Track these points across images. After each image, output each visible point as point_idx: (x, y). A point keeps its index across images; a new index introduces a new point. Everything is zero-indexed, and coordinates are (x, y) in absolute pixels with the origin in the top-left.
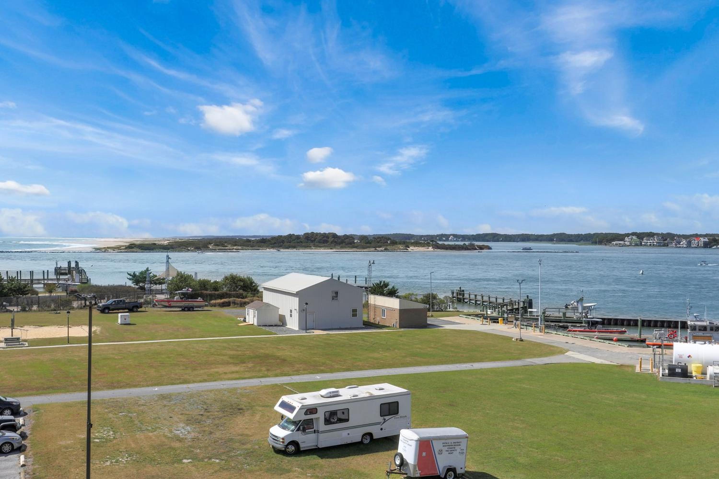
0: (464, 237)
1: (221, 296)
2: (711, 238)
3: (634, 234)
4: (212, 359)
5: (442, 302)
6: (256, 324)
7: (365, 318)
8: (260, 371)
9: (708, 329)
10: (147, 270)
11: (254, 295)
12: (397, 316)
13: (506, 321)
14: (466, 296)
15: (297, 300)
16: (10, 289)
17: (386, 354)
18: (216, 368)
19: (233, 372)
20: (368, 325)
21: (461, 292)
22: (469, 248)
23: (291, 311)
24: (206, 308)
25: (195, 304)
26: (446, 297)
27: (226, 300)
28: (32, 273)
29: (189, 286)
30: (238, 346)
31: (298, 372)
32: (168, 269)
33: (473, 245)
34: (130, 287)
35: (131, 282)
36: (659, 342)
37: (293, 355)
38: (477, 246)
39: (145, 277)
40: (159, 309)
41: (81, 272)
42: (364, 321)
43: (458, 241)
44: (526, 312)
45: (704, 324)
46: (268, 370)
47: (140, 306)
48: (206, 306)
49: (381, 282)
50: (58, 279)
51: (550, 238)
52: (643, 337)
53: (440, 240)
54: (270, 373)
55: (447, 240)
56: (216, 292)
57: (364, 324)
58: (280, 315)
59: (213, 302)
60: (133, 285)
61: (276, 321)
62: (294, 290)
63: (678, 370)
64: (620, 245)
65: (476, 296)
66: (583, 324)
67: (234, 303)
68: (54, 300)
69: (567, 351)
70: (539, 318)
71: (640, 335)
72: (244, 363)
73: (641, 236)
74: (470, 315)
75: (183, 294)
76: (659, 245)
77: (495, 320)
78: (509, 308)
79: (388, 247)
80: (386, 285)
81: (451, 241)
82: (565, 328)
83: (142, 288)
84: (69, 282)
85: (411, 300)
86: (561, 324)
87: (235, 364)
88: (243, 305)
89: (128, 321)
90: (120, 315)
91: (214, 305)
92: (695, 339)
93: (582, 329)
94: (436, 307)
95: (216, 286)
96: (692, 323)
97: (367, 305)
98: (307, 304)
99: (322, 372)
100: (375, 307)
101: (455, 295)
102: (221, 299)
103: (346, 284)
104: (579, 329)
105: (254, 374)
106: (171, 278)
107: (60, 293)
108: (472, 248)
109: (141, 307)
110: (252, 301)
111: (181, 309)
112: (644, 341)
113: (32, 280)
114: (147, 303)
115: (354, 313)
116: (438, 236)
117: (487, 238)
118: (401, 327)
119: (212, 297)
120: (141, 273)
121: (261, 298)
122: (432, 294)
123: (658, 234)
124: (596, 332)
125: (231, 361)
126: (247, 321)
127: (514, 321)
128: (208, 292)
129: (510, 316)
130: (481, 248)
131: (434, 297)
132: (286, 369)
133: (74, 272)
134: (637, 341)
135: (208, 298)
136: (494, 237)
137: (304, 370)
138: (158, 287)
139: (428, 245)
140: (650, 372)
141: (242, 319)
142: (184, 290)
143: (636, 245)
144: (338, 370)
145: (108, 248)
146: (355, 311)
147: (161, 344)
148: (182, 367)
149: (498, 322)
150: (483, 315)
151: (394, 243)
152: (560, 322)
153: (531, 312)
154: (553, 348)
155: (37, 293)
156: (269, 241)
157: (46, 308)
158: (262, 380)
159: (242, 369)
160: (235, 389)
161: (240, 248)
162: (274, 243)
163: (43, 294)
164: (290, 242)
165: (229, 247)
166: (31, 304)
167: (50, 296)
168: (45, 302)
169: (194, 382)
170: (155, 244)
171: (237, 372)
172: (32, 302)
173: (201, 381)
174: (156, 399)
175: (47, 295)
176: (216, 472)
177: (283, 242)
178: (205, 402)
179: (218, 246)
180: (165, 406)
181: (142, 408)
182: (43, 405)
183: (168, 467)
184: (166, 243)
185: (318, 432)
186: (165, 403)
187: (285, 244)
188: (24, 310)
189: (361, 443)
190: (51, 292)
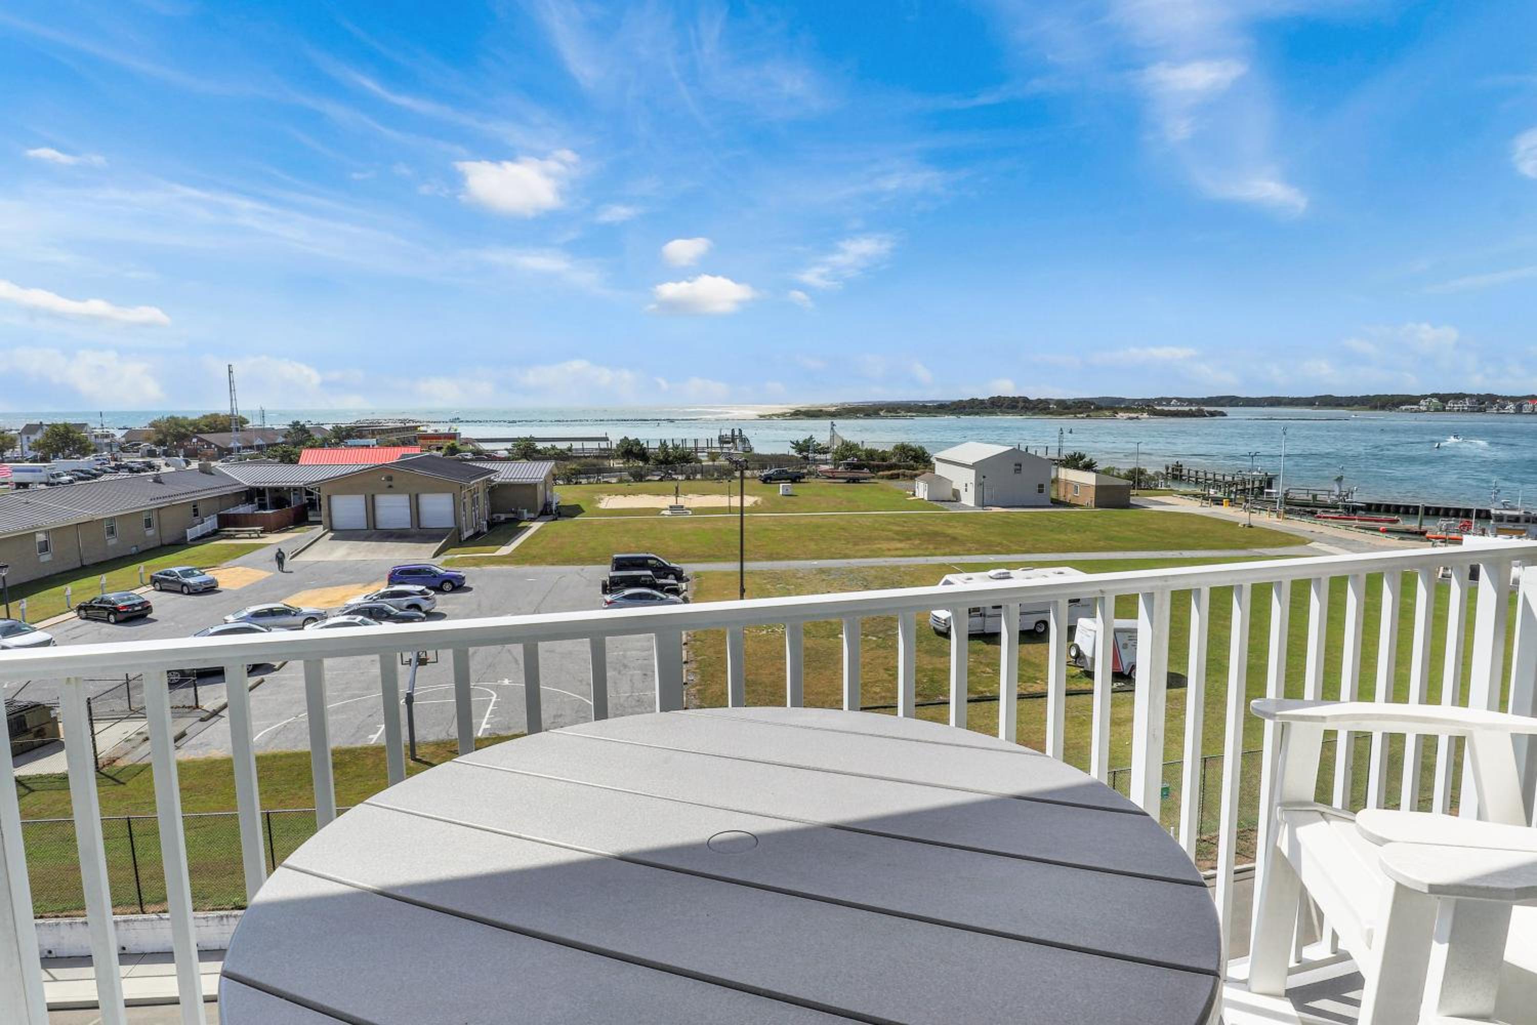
0: (1191, 402)
1: (890, 467)
3: (1433, 396)
4: (876, 534)
5: (1151, 478)
6: (926, 498)
7: (1053, 495)
8: (927, 549)
9: (1522, 520)
10: (811, 438)
11: (926, 467)
12: (1092, 493)
13: (1233, 503)
14: (1185, 472)
15: (973, 472)
16: (675, 457)
17: (1075, 536)
18: (879, 544)
19: (897, 549)
20: (1056, 503)
21: (1178, 467)
22: (1197, 414)
23: (966, 485)
24: (872, 481)
25: (861, 475)
26: (1157, 473)
27: (896, 472)
28: (696, 441)
29: (855, 456)
30: (905, 522)
31: (969, 552)
32: (832, 437)
33: (1202, 410)
34: (792, 456)
35: (794, 450)
36: (1444, 535)
37: (966, 533)
38: (1208, 412)
39: (809, 446)
40: (822, 481)
41: (744, 440)
42: (1052, 499)
43: (1183, 406)
44: (1262, 493)
45: (1516, 513)
46: (935, 548)
47: (803, 476)
48: (873, 477)
49: (1075, 454)
50: (722, 448)
51: (1309, 402)
52: (1424, 528)
53: (1159, 405)
54: (938, 552)
55: (1168, 404)
56: (884, 463)
57: (1052, 502)
58: (954, 489)
59: (881, 473)
60: (796, 454)
61: (950, 495)
62: (970, 461)
64: (1411, 411)
65: (1197, 472)
66: (1340, 510)
67: (904, 475)
68: (718, 469)
69: (1312, 541)
70: (1278, 500)
71: (1421, 525)
72: (910, 539)
73: (1444, 398)
74: (1186, 495)
75: (848, 464)
76: (1472, 410)
77: (1218, 502)
78: (1240, 487)
79: (1091, 414)
80: (1082, 457)
81: (1173, 406)
82: (1313, 513)
83: (806, 458)
84: (732, 451)
85: (1113, 476)
86: (1308, 509)
87: (900, 541)
88: (913, 477)
89: (790, 492)
90: (781, 485)
91: (882, 477)
92: (1499, 532)
93: (1336, 515)
94: (1143, 484)
95: (884, 457)
96: (1498, 512)
97: (1056, 481)
98: (984, 477)
99: (998, 553)
100: (1067, 483)
101: (1170, 471)
102: (889, 470)
103: (1035, 457)
104: (1331, 516)
105: (921, 552)
106: (835, 447)
107: (722, 462)
108: (1200, 414)
109: (804, 478)
110: (924, 473)
111: (845, 481)
112: (1423, 533)
113: (696, 449)
114: (810, 473)
115: (1041, 488)
116: (1156, 399)
117: (1222, 402)
118: (1096, 506)
119: (879, 468)
120: (805, 441)
121: (933, 470)
122: (1139, 469)
123: (1471, 396)
124: (1355, 519)
125: (896, 537)
126: (917, 494)
127: (1244, 504)
128: (876, 463)
129: (1238, 496)
130: (1212, 414)
131: (1141, 472)
132: (956, 548)
133: (738, 440)
134: (1416, 533)
135: (875, 469)
136: (1231, 401)
137: (977, 549)
138: (823, 457)
139: (1142, 411)
141: (911, 493)
142: (849, 460)
143: (1437, 410)
144: (1016, 552)
145: (773, 415)
146: (1041, 486)
147: (824, 517)
148: (843, 542)
149: (1222, 504)
150: (1204, 495)
151: (1099, 408)
152: (1308, 506)
153: (1268, 493)
154: (1291, 538)
155: (700, 462)
156: (948, 406)
157: (709, 477)
158: (929, 558)
159: (907, 546)
160: (899, 567)
161: (914, 414)
162: (955, 409)
163: (706, 462)
164: (972, 408)
165: (903, 413)
166: (695, 473)
167: (713, 465)
168: (708, 471)
169: (855, 557)
170: (821, 411)
171: (901, 549)
172: (696, 471)
173: (862, 557)
174: (815, 572)
175: (711, 463)
176: (872, 649)
177: (964, 407)
178: (865, 579)
179: (890, 412)
180: (824, 580)
181: (800, 580)
182: (705, 573)
183: (823, 641)
184: (833, 409)
185: (985, 616)
186: (824, 577)
187: (967, 410)
188: (688, 478)
189: (1034, 631)
190: (714, 460)
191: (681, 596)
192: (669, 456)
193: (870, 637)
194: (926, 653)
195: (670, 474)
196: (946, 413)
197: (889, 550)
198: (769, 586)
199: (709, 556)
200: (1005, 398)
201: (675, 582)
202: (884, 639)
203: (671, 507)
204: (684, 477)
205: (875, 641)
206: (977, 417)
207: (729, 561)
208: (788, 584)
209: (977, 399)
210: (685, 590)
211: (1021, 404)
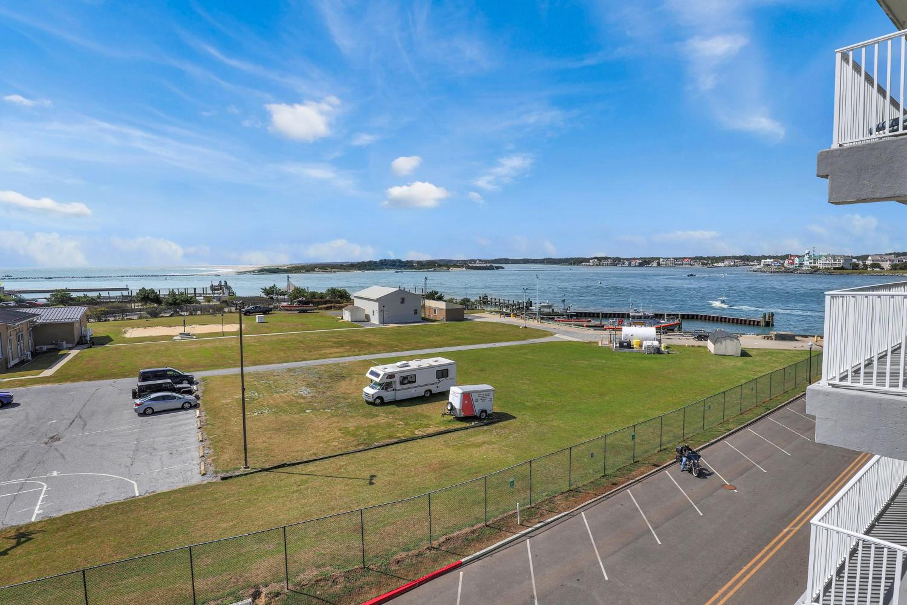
0: (486, 261)
1: (326, 303)
2: (643, 260)
3: (595, 258)
4: (321, 344)
5: (473, 304)
6: (350, 321)
7: (423, 315)
8: (354, 351)
9: (643, 317)
10: (274, 286)
11: (348, 301)
12: (444, 313)
13: (516, 315)
14: (489, 299)
15: (378, 303)
16: (181, 300)
17: (438, 338)
18: (324, 350)
19: (336, 353)
20: (425, 320)
21: (486, 297)
22: (490, 268)
23: (373, 312)
24: (315, 311)
25: (308, 308)
26: (476, 301)
27: (329, 305)
28: (195, 289)
29: (303, 296)
30: (339, 336)
31: (379, 352)
32: (288, 285)
33: (493, 266)
34: (262, 297)
35: (263, 294)
36: (612, 327)
37: (376, 340)
38: (495, 267)
39: (273, 291)
40: (283, 312)
41: (228, 288)
42: (422, 318)
43: (482, 264)
44: (528, 309)
45: (640, 314)
46: (360, 351)
47: (271, 310)
48: (316, 309)
49: (433, 291)
50: (213, 293)
51: (541, 262)
52: (603, 324)
53: (470, 263)
54: (361, 353)
55: (475, 263)
56: (322, 300)
57: (422, 319)
58: (366, 315)
59: (320, 306)
60: (265, 296)
61: (363, 318)
62: (375, 298)
63: (625, 344)
64: (587, 266)
65: (495, 299)
66: (565, 317)
67: (335, 307)
68: (211, 307)
69: (555, 334)
70: (537, 313)
71: (601, 322)
72: (343, 346)
73: (600, 259)
74: (492, 312)
75: (300, 302)
76: (611, 265)
77: (508, 315)
78: (517, 307)
79: (436, 269)
80: (436, 293)
81: (478, 264)
82: (553, 319)
83: (272, 298)
84: (221, 295)
85: (453, 303)
86: (551, 317)
87: (337, 347)
88: (341, 308)
89: (263, 320)
90: (257, 316)
91: (321, 309)
92: (635, 324)
93: (563, 320)
94: (469, 307)
95: (322, 296)
96: (633, 314)
97: (424, 307)
98: (384, 306)
99: (396, 351)
100: (430, 308)
101: (481, 299)
102: (325, 304)
103: (409, 293)
104: (562, 320)
105: (350, 354)
106: (291, 291)
107: (215, 302)
108: (491, 268)
109: (271, 311)
110: (347, 306)
111: (298, 312)
112: (603, 326)
113: (195, 294)
114: (276, 308)
115: (416, 312)
116: (469, 260)
117: (501, 262)
118: (447, 321)
119: (319, 303)
120: (271, 288)
121: (353, 303)
122: (467, 299)
123: (610, 258)
124: (572, 321)
125: (334, 345)
126: (344, 318)
127: (521, 316)
128: (317, 300)
129: (518, 312)
130: (497, 268)
131: (468, 300)
132: (371, 350)
133: (224, 288)
134: (599, 327)
135: (317, 304)
136: (505, 261)
137: (384, 350)
138: (282, 297)
139: (462, 267)
140: (608, 346)
141: (340, 318)
142: (300, 299)
143: (597, 265)
144: (407, 350)
145: (247, 272)
146: (416, 310)
147: (287, 335)
148: (301, 350)
149: (510, 316)
150: (500, 312)
151: (440, 266)
152: (550, 315)
153: (531, 309)
154: (546, 332)
155: (199, 303)
156: (356, 265)
157: (207, 313)
158: (357, 357)
159: (342, 350)
160: (338, 364)
161: (336, 270)
162: (360, 267)
163: (204, 303)
164: (370, 266)
165: (329, 270)
166: (196, 310)
167: (209, 305)
168: (205, 309)
169: (310, 360)
170: (278, 269)
171: (339, 352)
172: (197, 309)
173: (315, 359)
174: (286, 371)
175: (207, 304)
176: (329, 418)
177: (366, 266)
178: (319, 373)
179: (321, 269)
180: (292, 376)
181: (275, 378)
182: (209, 377)
183: (296, 416)
184: (286, 268)
185: (396, 390)
186: (292, 374)
187: (367, 267)
188: (191, 314)
189: (424, 396)
190: (209, 302)
191: (194, 395)
192: (177, 300)
193: (326, 410)
194: (363, 417)
195: (178, 312)
196: (355, 269)
197: (331, 353)
198: (255, 383)
199: (211, 366)
200: (388, 260)
201: (189, 385)
202: (335, 410)
203: (181, 334)
204: (188, 313)
205: (330, 412)
206: (373, 271)
207: (226, 368)
208: (268, 380)
209: (372, 261)
210: (197, 391)
211: (397, 264)
